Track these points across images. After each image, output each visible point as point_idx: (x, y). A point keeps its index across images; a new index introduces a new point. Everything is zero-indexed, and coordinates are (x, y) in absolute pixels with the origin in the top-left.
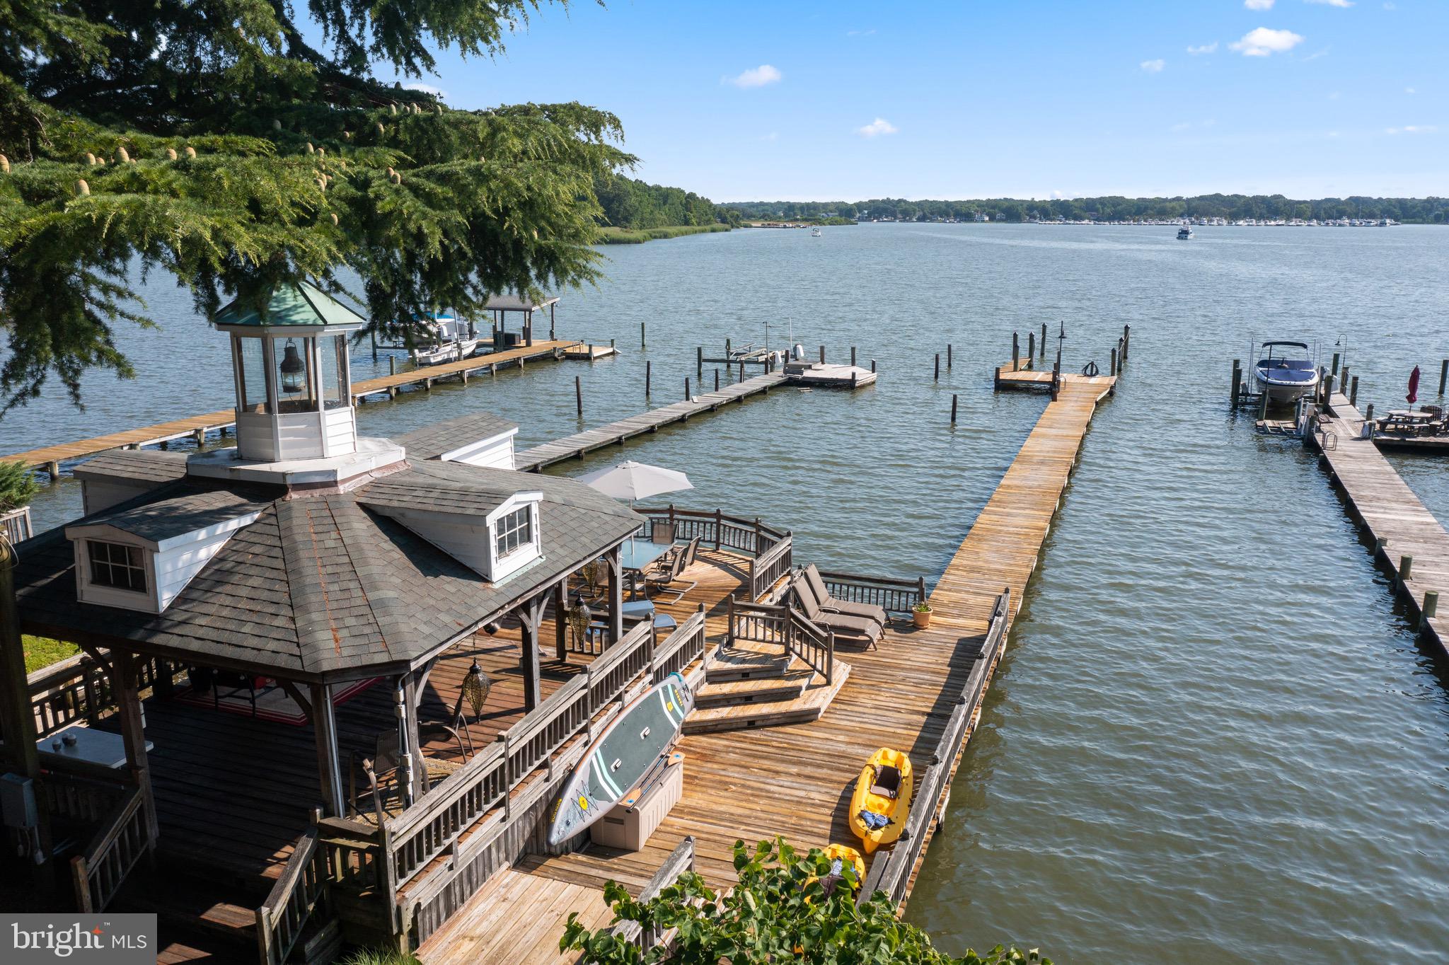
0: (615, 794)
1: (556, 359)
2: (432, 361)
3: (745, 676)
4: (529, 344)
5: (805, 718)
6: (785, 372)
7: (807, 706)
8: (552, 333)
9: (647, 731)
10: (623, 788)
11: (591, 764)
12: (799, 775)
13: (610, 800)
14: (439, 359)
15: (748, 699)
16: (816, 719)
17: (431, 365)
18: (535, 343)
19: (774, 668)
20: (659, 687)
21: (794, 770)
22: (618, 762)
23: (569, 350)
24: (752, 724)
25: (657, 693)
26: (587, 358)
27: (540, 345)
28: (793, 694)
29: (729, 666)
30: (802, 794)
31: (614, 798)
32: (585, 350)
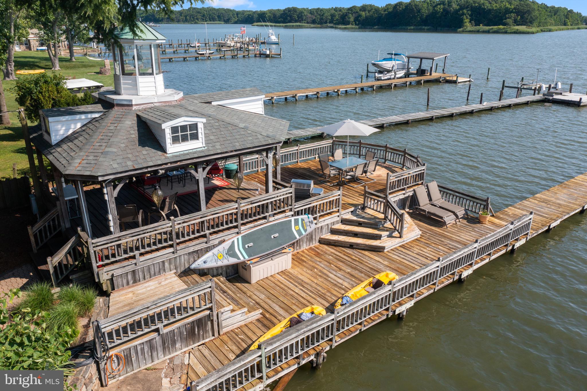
0: (242, 256)
1: (440, 82)
2: (382, 78)
3: (360, 224)
4: (431, 74)
5: (378, 250)
6: (544, 95)
7: (380, 245)
8: (443, 70)
9: (276, 235)
10: (249, 256)
11: (233, 242)
12: (348, 273)
13: (239, 259)
14: (386, 78)
15: (356, 235)
16: (383, 252)
17: (381, 80)
18: (434, 74)
19: (375, 224)
20: (293, 219)
21: (349, 270)
22: (251, 244)
23: (448, 78)
24: (351, 246)
25: (290, 221)
26: (455, 82)
27: (435, 75)
28: (378, 237)
29: (355, 218)
30: (340, 281)
31: (242, 258)
32: (455, 78)
